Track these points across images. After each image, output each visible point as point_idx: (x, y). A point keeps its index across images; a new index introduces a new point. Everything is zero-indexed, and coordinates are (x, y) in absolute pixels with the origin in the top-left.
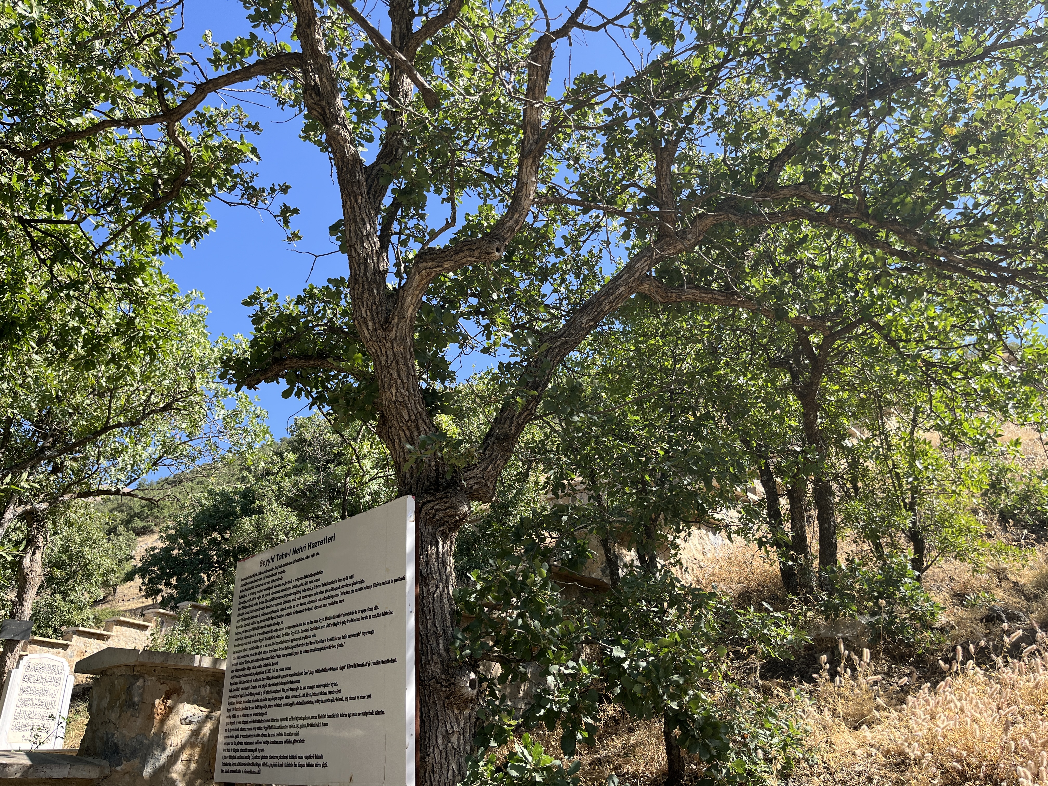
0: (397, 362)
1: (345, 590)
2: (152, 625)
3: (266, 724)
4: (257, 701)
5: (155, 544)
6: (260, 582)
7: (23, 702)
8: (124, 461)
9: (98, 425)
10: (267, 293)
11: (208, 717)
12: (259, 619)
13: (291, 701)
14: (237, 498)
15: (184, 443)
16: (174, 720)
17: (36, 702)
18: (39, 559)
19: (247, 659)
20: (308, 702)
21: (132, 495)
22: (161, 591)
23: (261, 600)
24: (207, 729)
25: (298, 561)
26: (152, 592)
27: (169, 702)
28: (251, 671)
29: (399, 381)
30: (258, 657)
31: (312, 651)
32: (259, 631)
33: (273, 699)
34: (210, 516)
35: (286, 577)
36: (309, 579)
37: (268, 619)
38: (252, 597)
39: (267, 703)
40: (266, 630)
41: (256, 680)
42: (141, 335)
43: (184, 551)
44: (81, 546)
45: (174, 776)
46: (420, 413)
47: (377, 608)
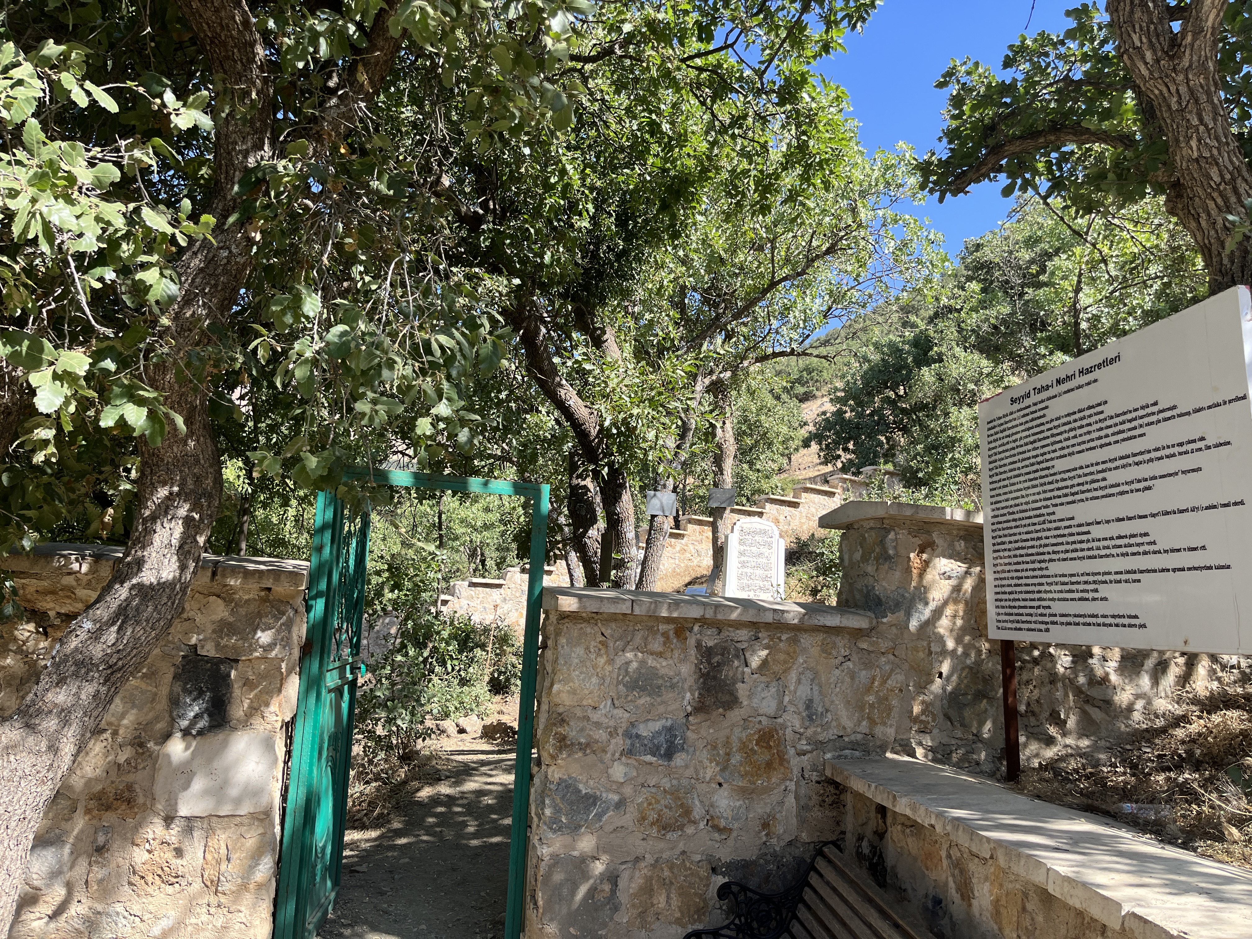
0: (1197, 101)
1: (1146, 420)
2: (839, 491)
3: (1049, 580)
4: (1032, 555)
5: (824, 409)
6: (1014, 423)
7: (743, 564)
8: (795, 317)
9: (766, 282)
10: (965, 63)
11: (967, 573)
12: (1020, 465)
13: (1080, 554)
14: (907, 347)
15: (852, 288)
16: (931, 575)
17: (753, 564)
18: (730, 429)
19: (1011, 510)
20: (1107, 556)
21: (806, 354)
22: (839, 457)
23: (1018, 443)
24: (968, 585)
25: (1065, 392)
26: (829, 458)
27: (925, 556)
28: (1018, 523)
29: (1202, 128)
30: (1024, 507)
31: (1103, 497)
32: (1022, 479)
33: (1054, 552)
34: (880, 371)
35: (1051, 414)
36: (1087, 413)
37: (1033, 465)
38: (1005, 441)
39: (1047, 557)
40: (1031, 476)
41: (1027, 533)
42: (817, 160)
43: (857, 412)
44: (758, 415)
45: (941, 631)
46: (1238, 169)
47: (1202, 439)
